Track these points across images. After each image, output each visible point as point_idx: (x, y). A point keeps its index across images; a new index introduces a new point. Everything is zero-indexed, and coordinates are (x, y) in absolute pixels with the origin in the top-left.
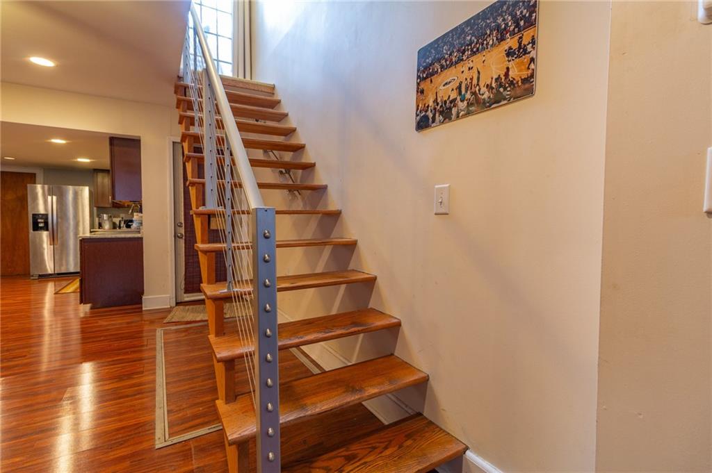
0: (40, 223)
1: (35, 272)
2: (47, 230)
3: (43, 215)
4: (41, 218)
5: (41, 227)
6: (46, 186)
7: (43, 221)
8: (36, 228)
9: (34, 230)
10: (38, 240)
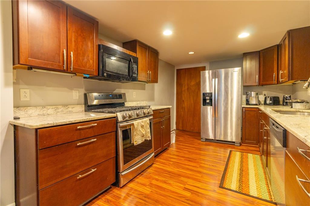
0: (208, 100)
1: (203, 136)
2: (211, 105)
3: (209, 93)
4: (208, 96)
5: (208, 103)
6: (211, 71)
7: (209, 98)
8: (205, 103)
9: (204, 105)
10: (205, 113)
